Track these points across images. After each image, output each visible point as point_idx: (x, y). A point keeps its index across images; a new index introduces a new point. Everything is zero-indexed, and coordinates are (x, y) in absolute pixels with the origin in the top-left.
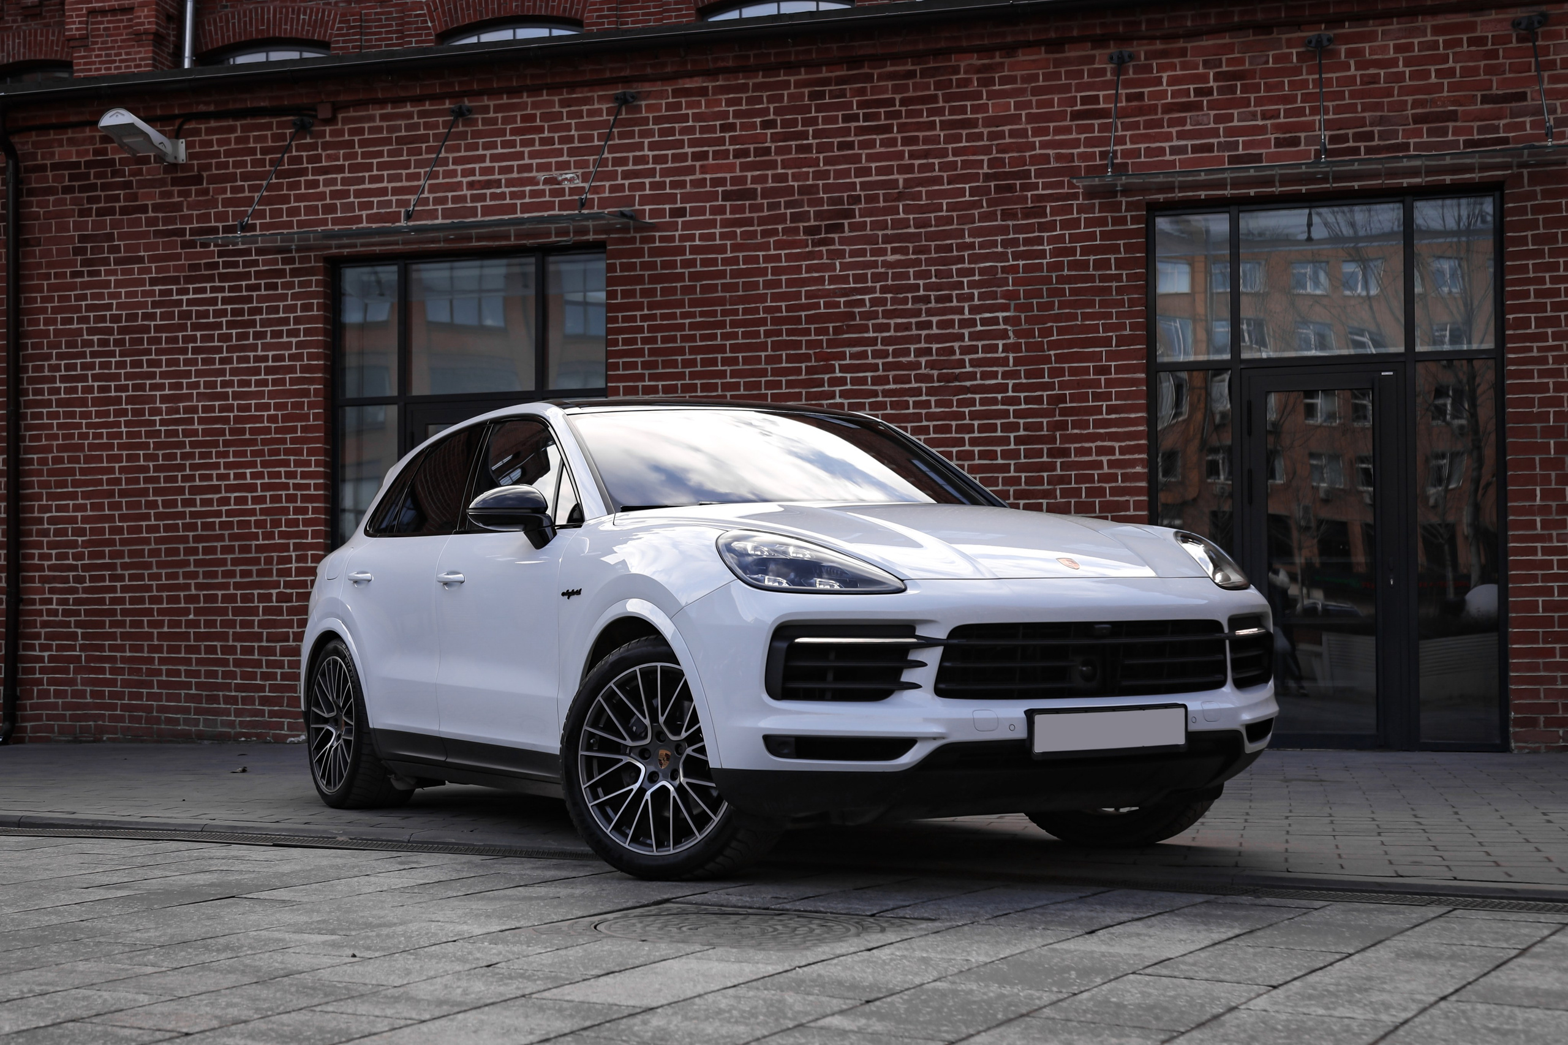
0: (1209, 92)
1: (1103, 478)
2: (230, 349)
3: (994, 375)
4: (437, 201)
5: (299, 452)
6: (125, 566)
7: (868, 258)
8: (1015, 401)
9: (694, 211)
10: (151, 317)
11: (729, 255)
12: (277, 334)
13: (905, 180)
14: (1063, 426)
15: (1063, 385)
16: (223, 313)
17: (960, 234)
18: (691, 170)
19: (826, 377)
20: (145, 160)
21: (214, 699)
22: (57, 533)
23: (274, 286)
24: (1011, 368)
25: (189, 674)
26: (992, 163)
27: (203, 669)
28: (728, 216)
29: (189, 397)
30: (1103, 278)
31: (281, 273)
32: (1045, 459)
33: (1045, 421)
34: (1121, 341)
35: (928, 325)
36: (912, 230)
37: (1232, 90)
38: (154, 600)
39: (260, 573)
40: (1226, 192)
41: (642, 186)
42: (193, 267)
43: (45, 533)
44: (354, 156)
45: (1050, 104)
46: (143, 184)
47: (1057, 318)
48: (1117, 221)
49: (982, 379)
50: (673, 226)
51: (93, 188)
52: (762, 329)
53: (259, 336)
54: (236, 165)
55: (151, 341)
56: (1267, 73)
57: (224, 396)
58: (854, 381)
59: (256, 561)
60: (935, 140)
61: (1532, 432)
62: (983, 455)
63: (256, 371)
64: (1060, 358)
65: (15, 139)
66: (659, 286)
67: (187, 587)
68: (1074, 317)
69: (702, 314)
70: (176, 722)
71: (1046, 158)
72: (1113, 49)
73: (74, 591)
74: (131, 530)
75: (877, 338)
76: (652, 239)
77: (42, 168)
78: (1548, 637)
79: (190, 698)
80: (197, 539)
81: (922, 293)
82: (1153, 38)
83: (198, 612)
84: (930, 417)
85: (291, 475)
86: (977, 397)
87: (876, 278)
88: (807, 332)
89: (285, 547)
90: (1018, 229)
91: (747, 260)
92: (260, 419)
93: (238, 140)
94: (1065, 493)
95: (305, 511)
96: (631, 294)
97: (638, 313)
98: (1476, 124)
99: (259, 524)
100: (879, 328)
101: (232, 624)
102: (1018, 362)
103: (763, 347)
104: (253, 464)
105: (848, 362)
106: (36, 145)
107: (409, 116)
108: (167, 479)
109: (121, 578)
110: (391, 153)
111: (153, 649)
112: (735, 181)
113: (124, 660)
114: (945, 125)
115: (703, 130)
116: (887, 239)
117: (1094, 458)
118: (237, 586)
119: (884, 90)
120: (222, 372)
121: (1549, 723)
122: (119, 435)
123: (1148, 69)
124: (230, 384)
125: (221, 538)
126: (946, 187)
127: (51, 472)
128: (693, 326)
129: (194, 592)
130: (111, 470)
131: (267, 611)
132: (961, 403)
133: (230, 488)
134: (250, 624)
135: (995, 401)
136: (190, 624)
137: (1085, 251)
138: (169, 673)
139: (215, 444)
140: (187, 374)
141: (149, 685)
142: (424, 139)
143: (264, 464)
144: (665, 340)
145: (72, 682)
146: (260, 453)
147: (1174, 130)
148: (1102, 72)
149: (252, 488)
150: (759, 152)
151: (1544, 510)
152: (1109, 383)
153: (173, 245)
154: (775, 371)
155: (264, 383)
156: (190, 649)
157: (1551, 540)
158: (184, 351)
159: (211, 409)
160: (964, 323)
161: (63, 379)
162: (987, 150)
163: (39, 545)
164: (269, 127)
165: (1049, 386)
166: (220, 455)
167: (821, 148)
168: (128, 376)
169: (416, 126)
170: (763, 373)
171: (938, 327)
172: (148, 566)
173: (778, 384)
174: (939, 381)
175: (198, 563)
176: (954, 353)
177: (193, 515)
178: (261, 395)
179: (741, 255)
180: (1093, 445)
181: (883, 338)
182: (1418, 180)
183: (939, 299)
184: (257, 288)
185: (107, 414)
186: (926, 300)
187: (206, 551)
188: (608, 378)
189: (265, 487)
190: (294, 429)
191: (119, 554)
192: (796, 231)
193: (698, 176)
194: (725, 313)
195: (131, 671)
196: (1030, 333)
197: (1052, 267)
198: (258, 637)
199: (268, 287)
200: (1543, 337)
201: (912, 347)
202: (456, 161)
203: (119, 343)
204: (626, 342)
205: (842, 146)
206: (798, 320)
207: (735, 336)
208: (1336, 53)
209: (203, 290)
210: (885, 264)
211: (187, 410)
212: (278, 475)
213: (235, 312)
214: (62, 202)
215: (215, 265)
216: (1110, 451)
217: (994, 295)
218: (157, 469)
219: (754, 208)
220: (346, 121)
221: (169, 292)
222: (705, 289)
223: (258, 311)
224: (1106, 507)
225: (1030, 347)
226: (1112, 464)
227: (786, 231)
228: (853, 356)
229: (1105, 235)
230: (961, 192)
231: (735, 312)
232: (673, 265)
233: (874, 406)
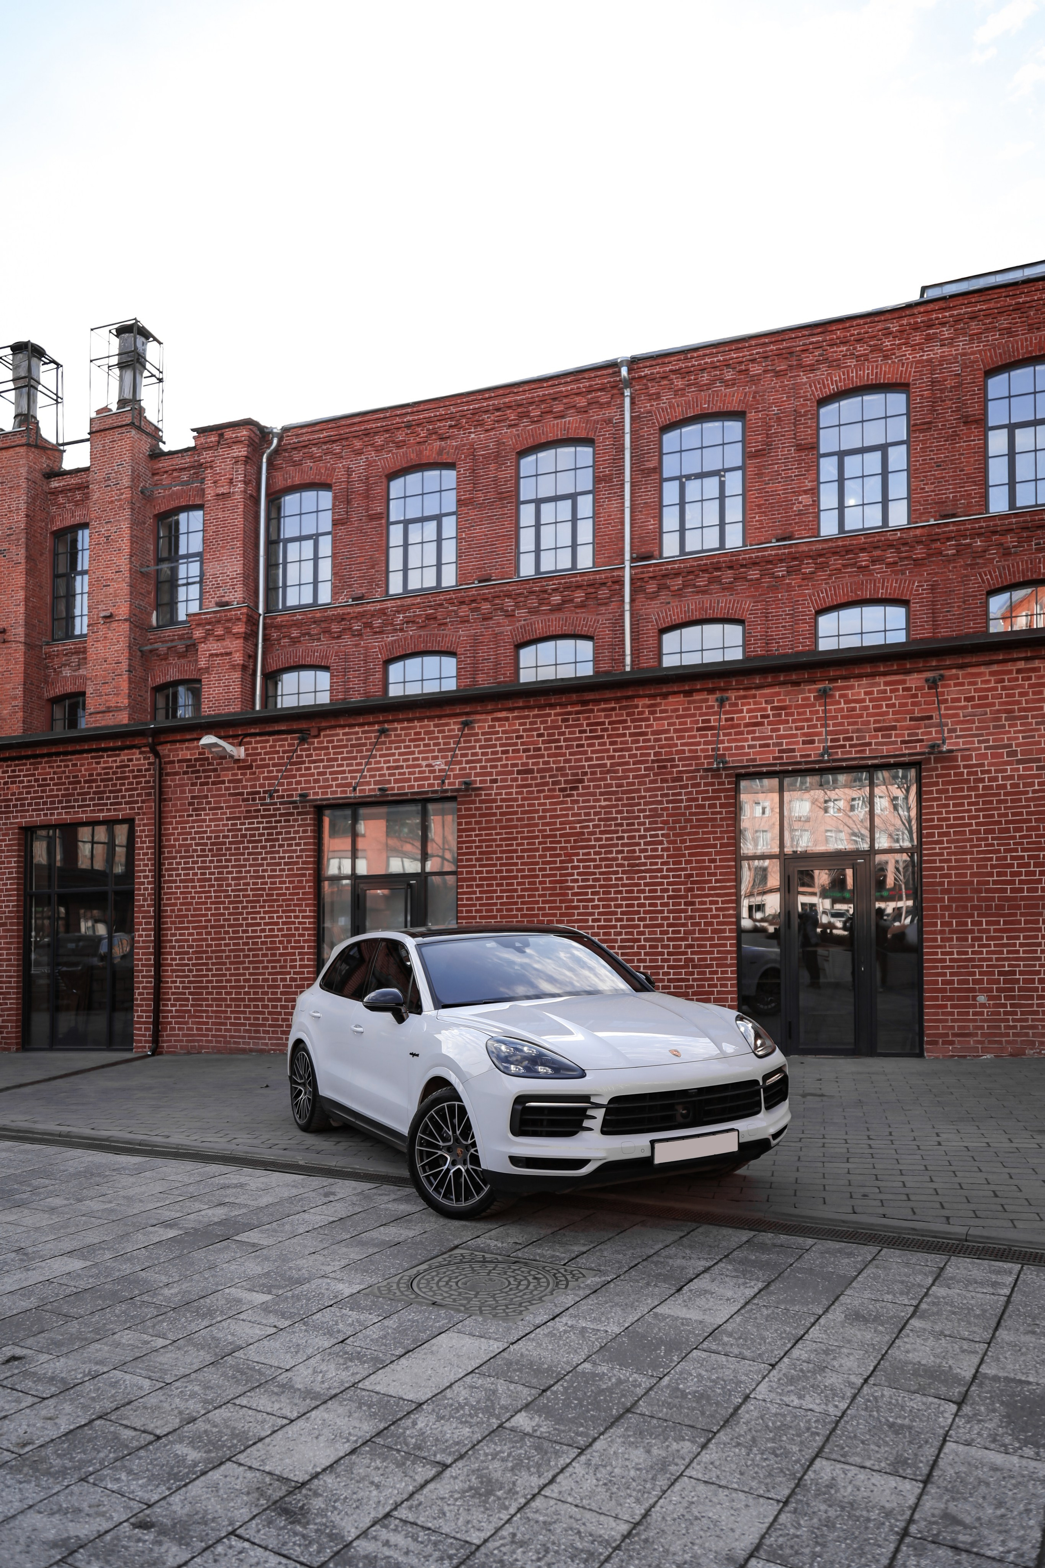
0: (768, 716)
1: (713, 917)
2: (266, 853)
3: (656, 864)
4: (371, 776)
5: (300, 905)
6: (213, 964)
7: (591, 804)
8: (667, 877)
9: (502, 780)
10: (227, 837)
11: (520, 803)
12: (290, 845)
13: (610, 763)
14: (692, 889)
15: (692, 869)
16: (263, 835)
17: (639, 791)
18: (500, 759)
19: (570, 865)
20: (224, 758)
21: (257, 1032)
22: (180, 947)
23: (289, 821)
24: (665, 860)
25: (245, 1019)
26: (655, 754)
27: (252, 1017)
28: (519, 782)
29: (245, 878)
30: (713, 813)
32: (682, 907)
33: (682, 887)
34: (722, 845)
35: (622, 838)
36: (614, 789)
37: (780, 715)
38: (228, 981)
39: (281, 967)
40: (776, 768)
41: (475, 768)
42: (247, 812)
43: (174, 947)
44: (329, 754)
45: (685, 723)
46: (223, 769)
47: (689, 834)
48: (720, 784)
49: (650, 866)
50: (491, 788)
51: (198, 771)
52: (536, 841)
53: (281, 846)
54: (270, 759)
55: (227, 849)
56: (798, 706)
57: (263, 877)
58: (584, 867)
59: (279, 961)
60: (626, 742)
61: (936, 892)
62: (650, 905)
63: (279, 864)
64: (690, 855)
65: (159, 748)
66: (484, 819)
67: (244, 974)
68: (698, 833)
69: (506, 833)
70: (239, 1043)
71: (683, 752)
72: (718, 695)
73: (188, 976)
74: (216, 945)
75: (595, 845)
76: (480, 795)
77: (173, 762)
78: (943, 999)
79: (246, 1031)
80: (249, 950)
81: (619, 821)
82: (739, 689)
83: (250, 987)
84: (623, 885)
85: (296, 917)
86: (647, 875)
87: (596, 814)
88: (560, 842)
89: (294, 954)
90: (669, 788)
91: (529, 805)
92: (281, 888)
93: (271, 747)
94: (693, 924)
95: (303, 935)
96: (469, 823)
97: (473, 833)
98: (906, 732)
99: (281, 942)
100: (597, 840)
101: (267, 993)
102: (668, 856)
103: (537, 850)
104: (278, 912)
105: (580, 857)
106: (170, 750)
107: (357, 733)
108: (234, 920)
109: (211, 970)
110: (348, 752)
111: (227, 1006)
112: (523, 764)
113: (213, 1012)
114: (631, 735)
115: (507, 738)
116: (601, 794)
117: (707, 906)
118: (270, 974)
119: (600, 717)
120: (262, 865)
121: (944, 1043)
122: (210, 897)
123: (736, 705)
124: (266, 871)
125: (261, 949)
126: (631, 767)
127: (176, 917)
128: (501, 840)
129: (247, 977)
130: (206, 915)
131: (284, 987)
132: (639, 878)
133: (266, 924)
134: (276, 993)
135: (656, 877)
136: (246, 993)
137: (704, 799)
138: (235, 1018)
139: (259, 901)
140: (245, 866)
141: (225, 1024)
142: (365, 745)
143: (283, 912)
144: (487, 847)
145: (186, 1023)
146: (281, 906)
147: (750, 736)
148: (712, 707)
149: (277, 924)
150: (535, 750)
152: (716, 867)
153: (238, 801)
154: (543, 863)
155: (283, 870)
156: (245, 1006)
158: (243, 854)
159: (257, 884)
160: (641, 837)
161: (183, 869)
162: (653, 747)
163: (171, 953)
164: (286, 740)
165: (684, 869)
166: (261, 907)
167: (567, 747)
168: (215, 867)
169: (360, 738)
170: (537, 863)
171: (627, 839)
172: (225, 964)
173: (545, 869)
174: (627, 867)
175: (250, 962)
176: (635, 852)
177: (247, 938)
178: (281, 876)
179: (526, 802)
180: (707, 900)
181: (599, 845)
182: (876, 761)
183: (628, 825)
184: (280, 821)
185: (204, 886)
186: (621, 825)
187: (254, 956)
188: (458, 867)
189: (284, 923)
190: (298, 894)
191: (210, 958)
192: (554, 790)
193: (504, 762)
194: (517, 833)
195: (216, 1017)
196: (675, 842)
197: (686, 808)
198: (280, 1000)
199: (286, 821)
200: (942, 842)
201: (614, 849)
202: (381, 756)
203: (210, 850)
204: (467, 848)
205: (578, 746)
206: (555, 836)
207: (523, 844)
208: (833, 696)
209: (253, 823)
210: (600, 807)
211: (244, 884)
212: (290, 917)
213: (269, 834)
214: (183, 779)
215: (259, 810)
216: (716, 902)
217: (656, 822)
218: (229, 914)
219: (533, 779)
220: (325, 736)
221: (236, 824)
222: (508, 820)
223: (281, 833)
224: (714, 931)
225: (675, 849)
226: (717, 909)
227: (549, 790)
228: (584, 854)
229: (714, 791)
230: (640, 769)
231: (523, 832)
232: (491, 808)
233: (594, 880)
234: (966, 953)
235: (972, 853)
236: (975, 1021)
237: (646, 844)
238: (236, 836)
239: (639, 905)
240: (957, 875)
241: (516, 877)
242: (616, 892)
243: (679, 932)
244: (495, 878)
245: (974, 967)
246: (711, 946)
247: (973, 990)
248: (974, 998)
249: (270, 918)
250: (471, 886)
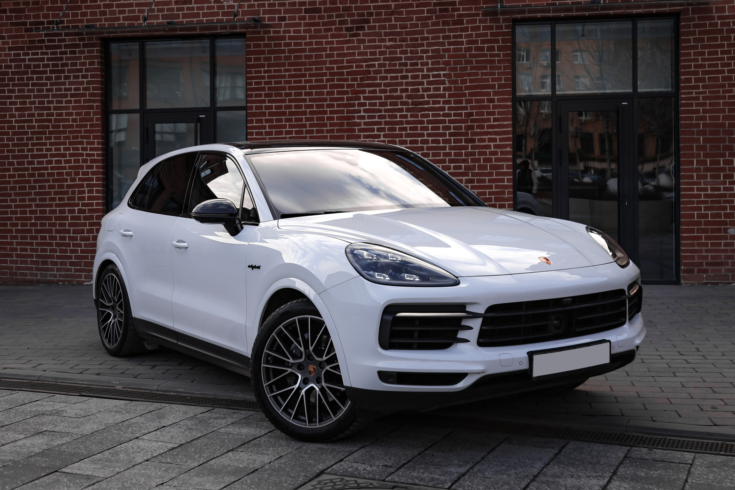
1: (491, 153)
2: (51, 84)
3: (439, 102)
4: (159, 10)
5: (88, 137)
7: (377, 44)
8: (449, 115)
10: (10, 67)
11: (308, 41)
12: (77, 77)
13: (395, 5)
14: (472, 127)
15: (472, 108)
16: (48, 66)
17: (422, 32)
19: (357, 102)
21: (46, 263)
23: (75, 53)
24: (447, 99)
25: (32, 250)
27: (39, 248)
28: (307, 21)
29: (30, 109)
30: (492, 55)
31: (78, 46)
32: (463, 144)
33: (463, 125)
34: (500, 86)
35: (406, 77)
36: (398, 30)
39: (69, 199)
40: (550, 14)
41: (264, 5)
42: (31, 42)
47: (469, 75)
48: (498, 28)
49: (433, 104)
50: (280, 26)
52: (325, 78)
53: (66, 77)
55: (10, 79)
57: (49, 108)
58: (370, 105)
59: (67, 193)
61: (692, 133)
62: (433, 141)
63: (66, 96)
64: (470, 94)
66: (273, 56)
67: (31, 206)
68: (477, 74)
69: (295, 70)
70: (26, 275)
75: (381, 83)
76: (269, 32)
78: (699, 231)
79: (32, 262)
80: (35, 181)
81: (403, 61)
84: (408, 123)
85: (84, 149)
86: (431, 113)
87: (381, 53)
88: (347, 80)
89: (82, 186)
90: (450, 30)
91: (317, 43)
92: (68, 120)
95: (91, 167)
96: (259, 59)
97: (262, 69)
99: (68, 174)
100: (382, 78)
101: (54, 225)
102: (450, 96)
103: (325, 87)
104: (64, 144)
105: (367, 95)
108: (19, 151)
111: (12, 238)
112: (310, 3)
116: (386, 34)
117: (487, 143)
118: (57, 205)
120: (47, 96)
121: (699, 271)
124: (52, 102)
125: (48, 181)
126: (415, 9)
128: (290, 76)
129: (34, 208)
131: (73, 218)
132: (423, 116)
133: (52, 156)
134: (64, 225)
135: (439, 115)
136: (32, 225)
137: (483, 42)
138: (22, 250)
139: (45, 133)
140: (29, 97)
141: (11, 256)
143: (70, 143)
144: (276, 83)
146: (68, 138)
149: (64, 155)
151: (698, 170)
152: (494, 107)
153: (20, 30)
154: (332, 100)
155: (70, 102)
156: (32, 238)
157: (701, 184)
158: (27, 85)
159: (42, 115)
160: (424, 77)
165: (465, 108)
166: (46, 138)
170: (325, 100)
171: (411, 78)
172: (9, 195)
173: (332, 106)
174: (412, 105)
175: (36, 194)
176: (419, 91)
177: (33, 169)
178: (68, 108)
179: (314, 41)
180: (486, 137)
181: (384, 83)
182: (640, 11)
183: (412, 65)
184: (65, 53)
186: (405, 65)
187: (40, 187)
188: (247, 102)
189: (71, 155)
190: (86, 126)
192: (341, 29)
194: (306, 70)
196: (456, 82)
197: (467, 49)
198: (68, 231)
199: (71, 53)
200: (698, 87)
201: (399, 88)
204: (256, 83)
206: (342, 74)
207: (311, 81)
209: (37, 54)
210: (385, 47)
211: (29, 115)
212: (78, 149)
213: (54, 65)
215: (43, 41)
216: (495, 140)
217: (438, 63)
218: (14, 145)
219: (320, 18)
221: (19, 55)
222: (296, 57)
223: (66, 65)
224: (492, 167)
225: (456, 89)
226: (495, 146)
227: (336, 29)
228: (370, 92)
229: (492, 34)
230: (423, 12)
231: (311, 69)
232: (280, 45)
233: (380, 117)
234: (719, 189)
235: (724, 98)
236: (726, 251)
237: (429, 83)
238: (20, 67)
239: (423, 142)
240: (711, 118)
241: (305, 113)
242: (401, 129)
243: (460, 167)
244: (284, 114)
245: (725, 202)
246: (490, 181)
247: (725, 223)
248: (726, 231)
249: (56, 149)
250: (261, 121)
